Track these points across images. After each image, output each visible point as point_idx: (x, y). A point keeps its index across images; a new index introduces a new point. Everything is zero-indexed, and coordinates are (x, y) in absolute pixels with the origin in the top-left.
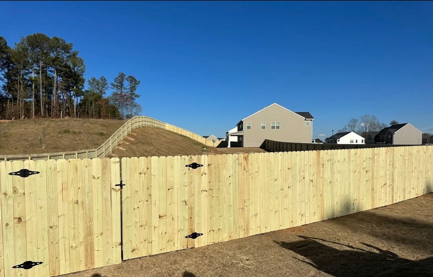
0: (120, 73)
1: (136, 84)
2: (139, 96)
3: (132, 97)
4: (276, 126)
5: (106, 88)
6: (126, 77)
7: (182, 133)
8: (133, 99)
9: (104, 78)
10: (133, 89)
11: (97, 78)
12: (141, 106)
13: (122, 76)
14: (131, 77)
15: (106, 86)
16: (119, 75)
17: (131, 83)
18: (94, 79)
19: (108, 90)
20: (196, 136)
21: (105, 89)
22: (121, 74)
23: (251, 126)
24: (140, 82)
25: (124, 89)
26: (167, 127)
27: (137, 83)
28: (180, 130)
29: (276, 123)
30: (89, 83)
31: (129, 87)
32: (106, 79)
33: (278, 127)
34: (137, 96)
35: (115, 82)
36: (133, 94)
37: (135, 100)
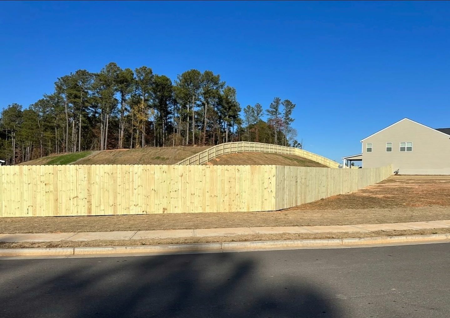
0: (275, 98)
1: (291, 108)
2: (293, 120)
3: (287, 121)
4: (407, 147)
5: (262, 115)
6: (282, 101)
7: (313, 158)
8: (288, 124)
9: (259, 105)
10: (288, 113)
11: (253, 106)
12: (296, 131)
13: (277, 101)
14: (287, 101)
15: (261, 113)
16: (275, 100)
17: (286, 107)
18: (249, 107)
19: (263, 116)
20: (328, 161)
21: (260, 116)
22: (277, 98)
23: (372, 148)
24: (296, 106)
25: (279, 114)
26: (297, 152)
27: (293, 106)
28: (311, 155)
29: (406, 143)
30: (245, 111)
31: (284, 112)
32: (261, 105)
33: (409, 149)
34: (291, 120)
35: (271, 108)
36: (288, 119)
37: (290, 125)
